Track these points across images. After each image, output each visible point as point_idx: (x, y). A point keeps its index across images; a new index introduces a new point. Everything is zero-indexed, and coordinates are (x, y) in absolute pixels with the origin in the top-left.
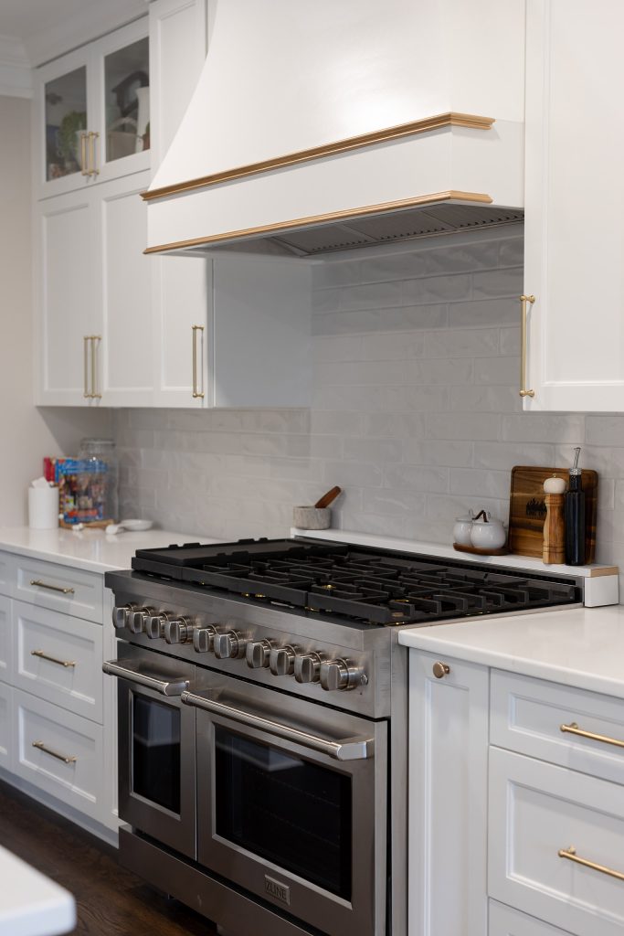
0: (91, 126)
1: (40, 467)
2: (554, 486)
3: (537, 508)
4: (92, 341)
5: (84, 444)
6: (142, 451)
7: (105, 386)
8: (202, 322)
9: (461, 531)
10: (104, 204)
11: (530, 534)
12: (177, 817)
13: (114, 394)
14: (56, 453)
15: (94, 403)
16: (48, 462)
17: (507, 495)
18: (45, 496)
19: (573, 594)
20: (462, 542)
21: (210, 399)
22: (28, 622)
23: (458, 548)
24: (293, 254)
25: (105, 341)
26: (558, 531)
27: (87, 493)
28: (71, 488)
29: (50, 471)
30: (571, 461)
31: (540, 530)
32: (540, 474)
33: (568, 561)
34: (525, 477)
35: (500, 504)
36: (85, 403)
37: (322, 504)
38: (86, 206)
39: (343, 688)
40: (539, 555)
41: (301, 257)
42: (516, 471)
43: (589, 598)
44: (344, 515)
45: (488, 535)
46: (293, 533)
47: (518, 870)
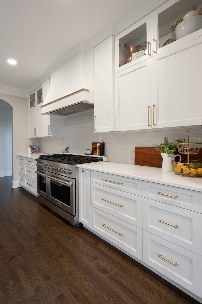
0: (35, 100)
1: (29, 146)
2: (98, 145)
3: (96, 148)
4: (35, 128)
5: (35, 143)
6: (43, 144)
7: (37, 134)
8: (49, 124)
9: (85, 152)
10: (37, 110)
11: (95, 152)
12: (45, 193)
13: (39, 135)
14: (31, 144)
15: (36, 137)
16: (30, 145)
17: (92, 146)
18: (30, 150)
19: (101, 160)
20: (85, 153)
21: (51, 135)
22: (27, 166)
23: (85, 154)
24: (62, 115)
25: (37, 129)
26: (99, 151)
27: (35, 149)
28: (33, 149)
29: (30, 147)
30: (101, 141)
31: (97, 151)
32: (96, 143)
33: (101, 155)
34: (94, 144)
35: (91, 148)
36: (34, 137)
37: (66, 149)
38: (34, 111)
39: (68, 174)
40: (96, 155)
41: (63, 116)
42: (93, 143)
43: (104, 160)
44: (69, 151)
45: (89, 152)
46: (62, 153)
47: (95, 202)
